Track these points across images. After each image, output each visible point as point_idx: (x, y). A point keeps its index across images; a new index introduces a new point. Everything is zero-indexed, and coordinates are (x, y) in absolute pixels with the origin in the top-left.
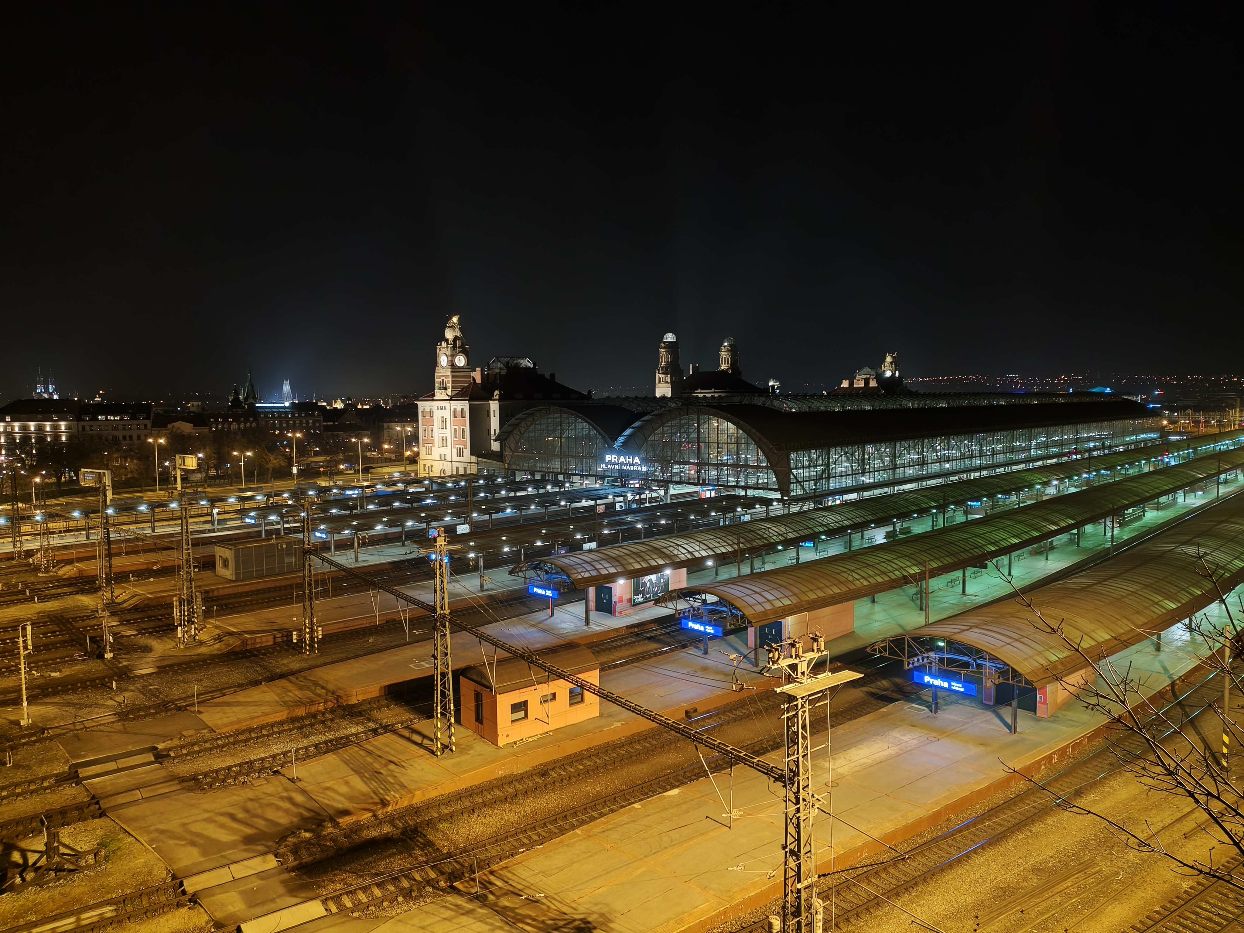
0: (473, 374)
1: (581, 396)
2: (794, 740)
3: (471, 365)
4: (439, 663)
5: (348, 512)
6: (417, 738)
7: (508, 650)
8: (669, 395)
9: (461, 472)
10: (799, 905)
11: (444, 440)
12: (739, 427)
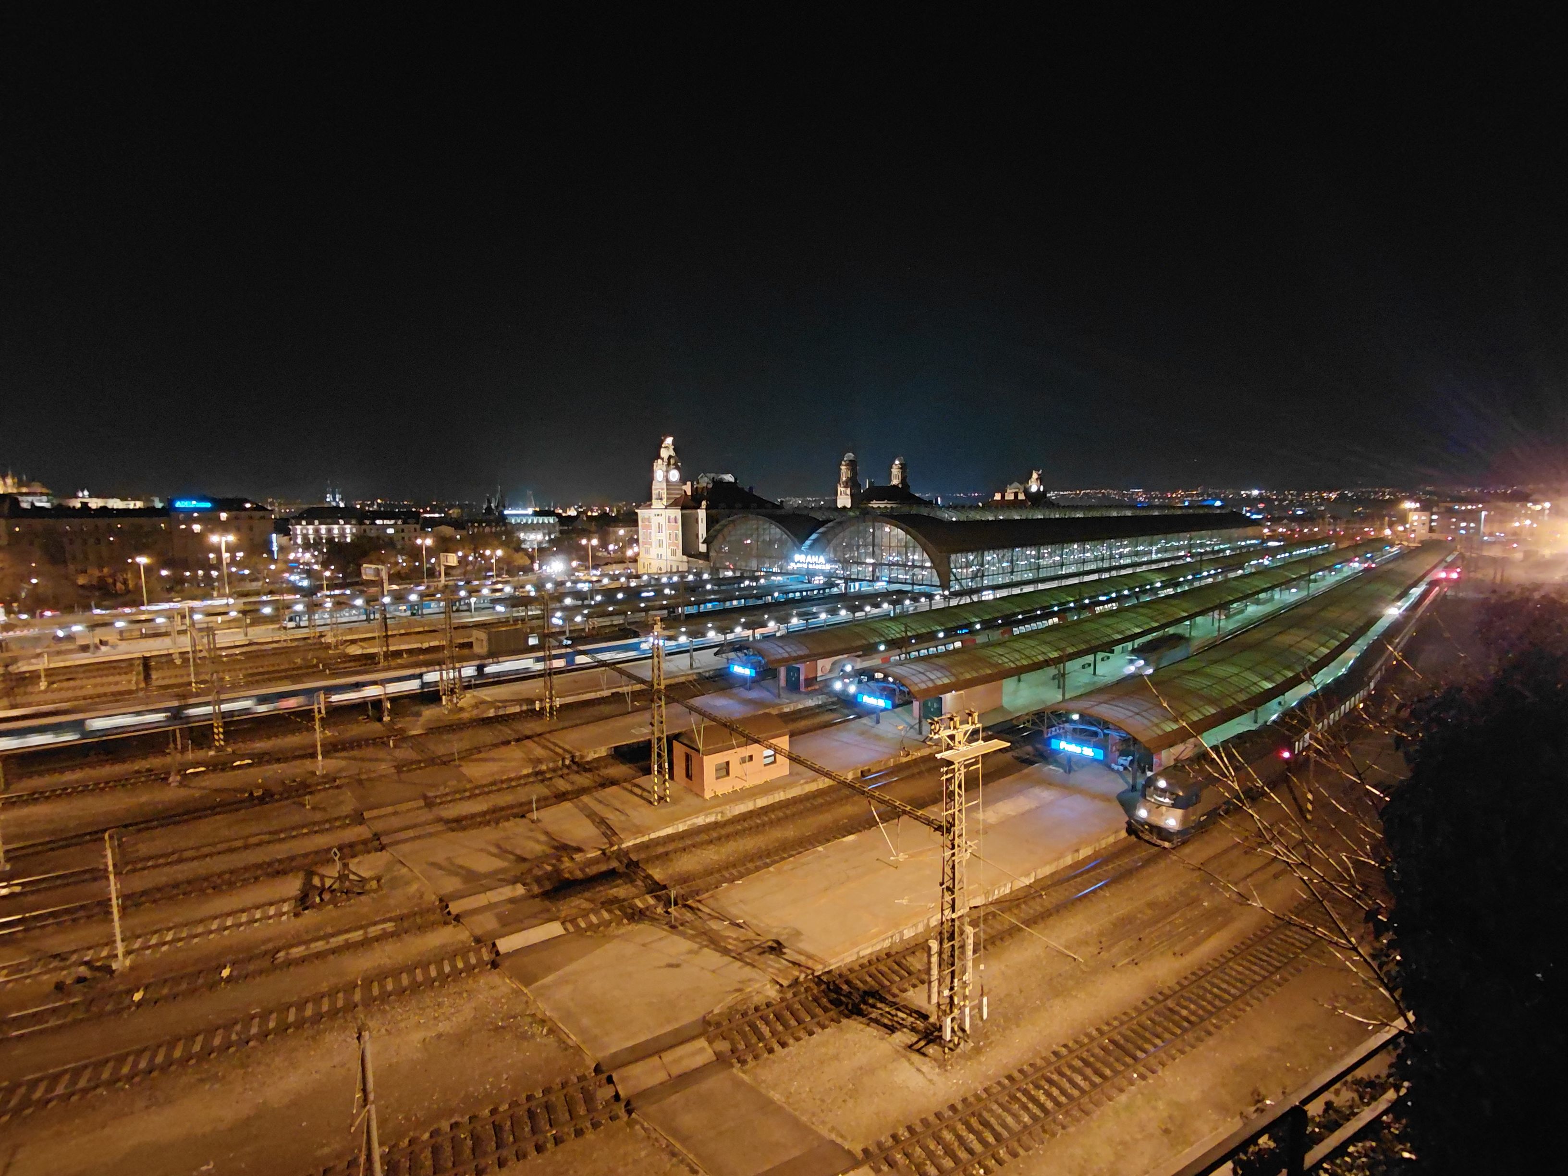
0: (684, 487)
1: (774, 506)
2: (951, 795)
3: (683, 480)
4: (655, 729)
5: (580, 603)
6: (638, 791)
7: (714, 720)
8: (849, 506)
9: (674, 570)
10: (953, 931)
11: (660, 543)
12: (907, 532)
